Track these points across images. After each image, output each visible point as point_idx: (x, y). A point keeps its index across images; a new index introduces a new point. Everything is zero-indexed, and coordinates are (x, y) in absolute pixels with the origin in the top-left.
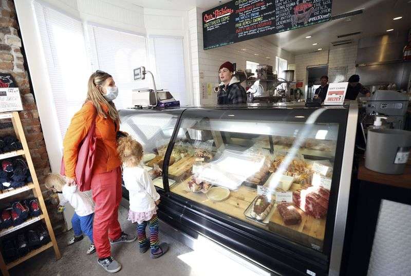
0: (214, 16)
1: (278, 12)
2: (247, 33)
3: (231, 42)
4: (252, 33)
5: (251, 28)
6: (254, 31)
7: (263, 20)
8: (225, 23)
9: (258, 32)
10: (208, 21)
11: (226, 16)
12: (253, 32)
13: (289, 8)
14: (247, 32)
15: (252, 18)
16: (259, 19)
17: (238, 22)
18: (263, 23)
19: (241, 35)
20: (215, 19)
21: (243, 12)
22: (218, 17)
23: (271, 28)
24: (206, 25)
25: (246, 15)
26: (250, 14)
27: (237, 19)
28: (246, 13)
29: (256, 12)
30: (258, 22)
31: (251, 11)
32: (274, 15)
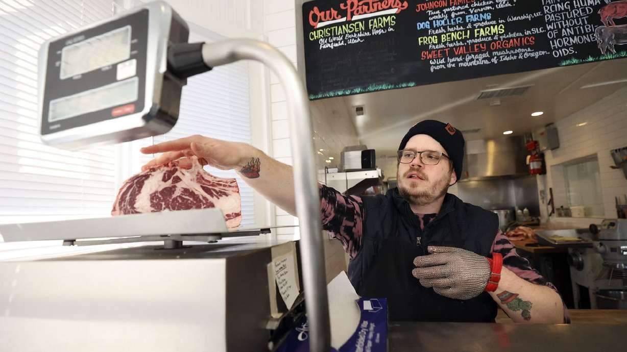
0: (343, 13)
1: (552, 18)
2: (457, 63)
3: (408, 82)
4: (474, 63)
5: (470, 49)
6: (480, 57)
7: (506, 33)
8: (380, 32)
9: (495, 60)
10: (320, 25)
11: (386, 16)
12: (480, 60)
13: (584, 10)
14: (460, 59)
15: (469, 26)
16: (494, 30)
17: (424, 32)
18: (509, 39)
19: (436, 65)
20: (349, 22)
21: (441, 9)
22: (355, 18)
23: (537, 55)
24: (316, 35)
25: (450, 18)
26: (463, 16)
27: (421, 26)
28: (449, 13)
29: (483, 13)
30: (492, 37)
31: (466, 10)
32: (540, 22)
